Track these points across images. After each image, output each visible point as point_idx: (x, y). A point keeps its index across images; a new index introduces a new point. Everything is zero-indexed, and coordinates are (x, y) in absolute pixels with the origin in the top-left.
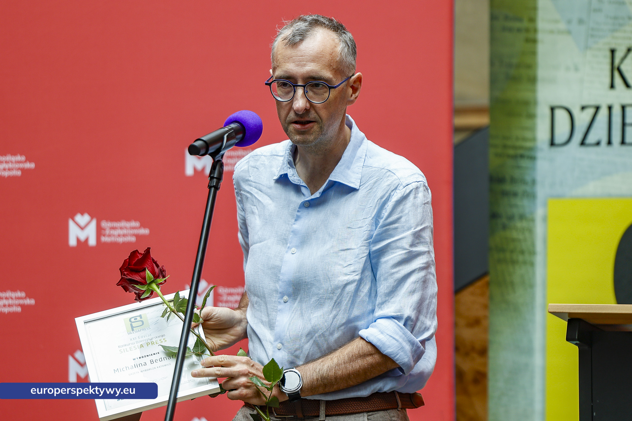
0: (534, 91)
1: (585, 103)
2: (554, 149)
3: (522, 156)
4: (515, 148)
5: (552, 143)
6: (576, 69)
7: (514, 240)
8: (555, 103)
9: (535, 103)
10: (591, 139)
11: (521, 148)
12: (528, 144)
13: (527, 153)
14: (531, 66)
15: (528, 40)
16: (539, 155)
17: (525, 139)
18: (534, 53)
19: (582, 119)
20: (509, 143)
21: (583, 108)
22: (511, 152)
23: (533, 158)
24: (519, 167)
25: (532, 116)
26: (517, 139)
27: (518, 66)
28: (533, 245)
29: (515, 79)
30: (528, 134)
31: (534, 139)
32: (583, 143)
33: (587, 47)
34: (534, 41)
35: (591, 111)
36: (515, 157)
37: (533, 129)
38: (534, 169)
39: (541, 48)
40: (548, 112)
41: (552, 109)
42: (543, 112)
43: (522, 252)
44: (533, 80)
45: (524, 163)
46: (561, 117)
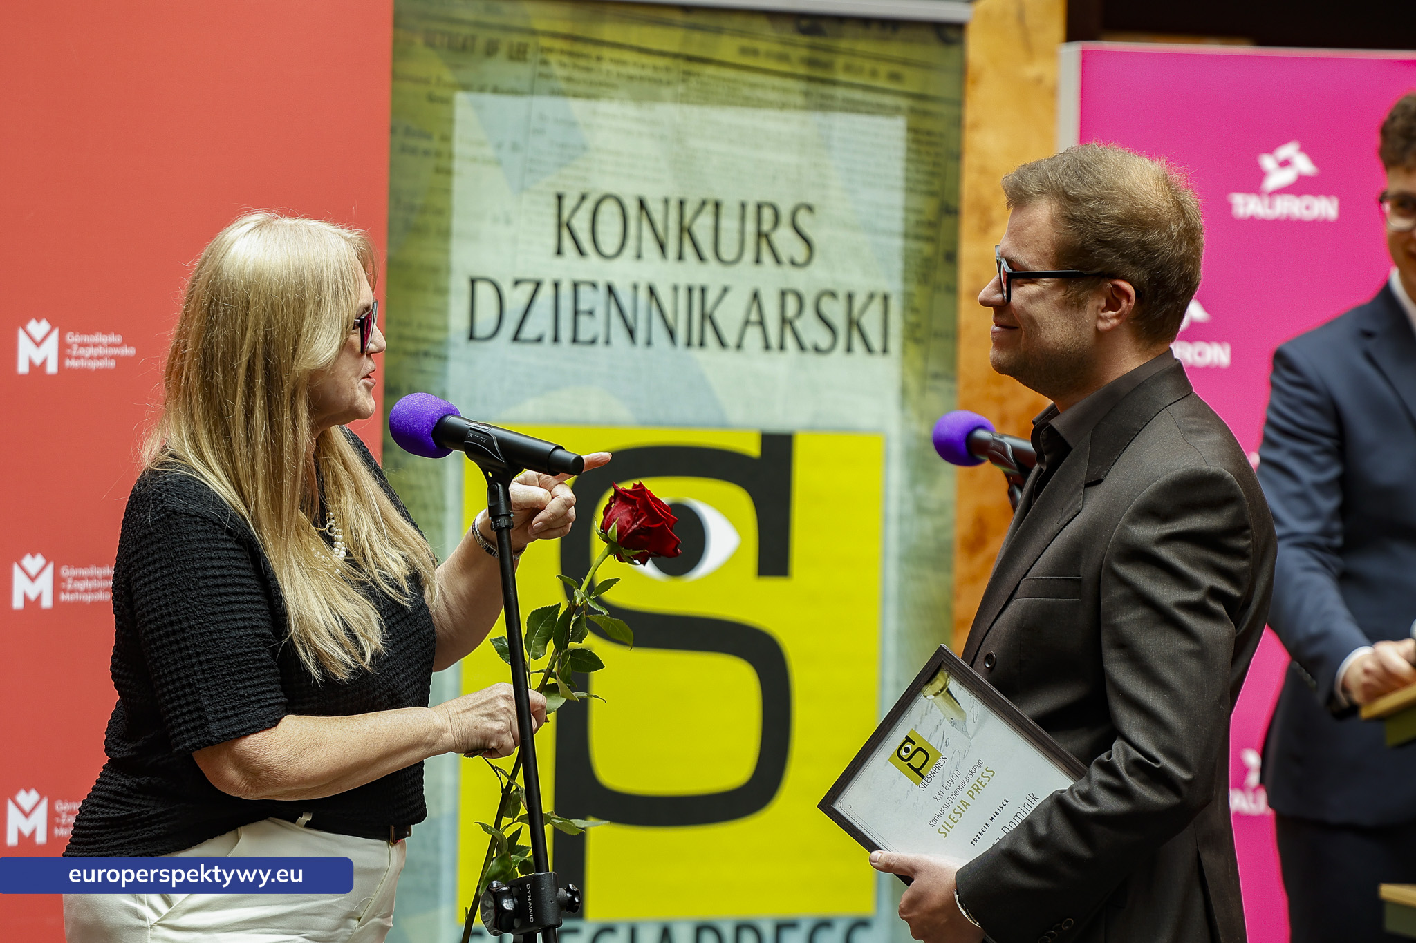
0: (447, 251)
1: (519, 276)
2: (473, 344)
3: (426, 354)
4: (416, 340)
5: (472, 337)
6: (508, 222)
7: (411, 487)
8: (478, 273)
9: (448, 271)
10: (529, 331)
11: (425, 340)
12: (436, 336)
13: (434, 350)
14: (443, 212)
15: (438, 170)
16: (453, 353)
17: (431, 328)
18: (448, 191)
19: (516, 299)
20: (407, 332)
21: (517, 283)
22: (411, 347)
23: (443, 358)
24: (422, 372)
25: (443, 291)
26: (420, 326)
27: (424, 210)
28: (442, 496)
29: (418, 231)
30: (436, 320)
31: (445, 328)
32: (516, 338)
33: (523, 189)
34: (448, 172)
35: (527, 289)
36: (415, 354)
37: (443, 311)
38: (443, 375)
39: (459, 184)
40: (466, 286)
41: (473, 282)
42: (459, 285)
43: (425, 507)
44: (445, 234)
45: (430, 365)
46: (485, 293)
